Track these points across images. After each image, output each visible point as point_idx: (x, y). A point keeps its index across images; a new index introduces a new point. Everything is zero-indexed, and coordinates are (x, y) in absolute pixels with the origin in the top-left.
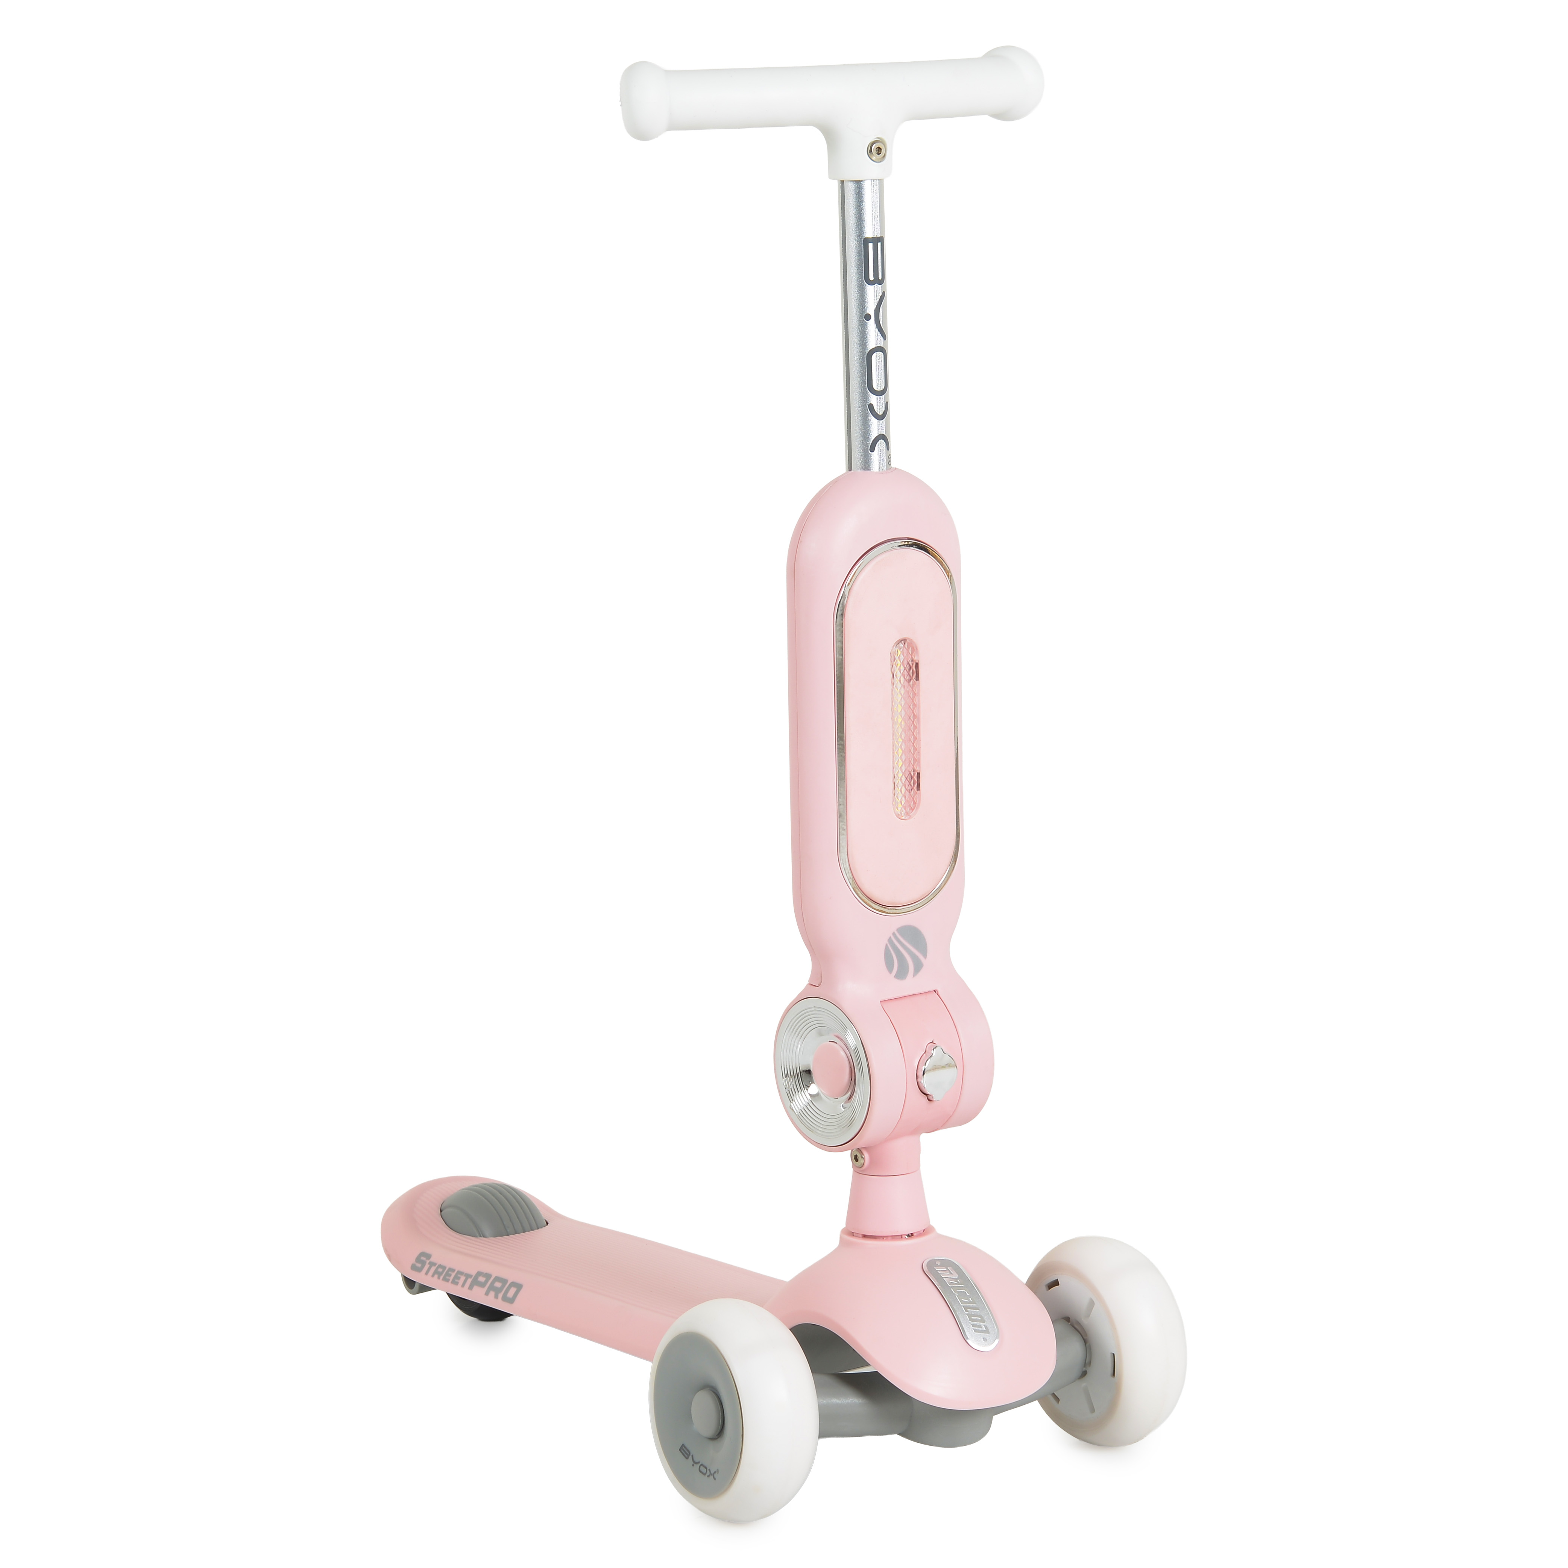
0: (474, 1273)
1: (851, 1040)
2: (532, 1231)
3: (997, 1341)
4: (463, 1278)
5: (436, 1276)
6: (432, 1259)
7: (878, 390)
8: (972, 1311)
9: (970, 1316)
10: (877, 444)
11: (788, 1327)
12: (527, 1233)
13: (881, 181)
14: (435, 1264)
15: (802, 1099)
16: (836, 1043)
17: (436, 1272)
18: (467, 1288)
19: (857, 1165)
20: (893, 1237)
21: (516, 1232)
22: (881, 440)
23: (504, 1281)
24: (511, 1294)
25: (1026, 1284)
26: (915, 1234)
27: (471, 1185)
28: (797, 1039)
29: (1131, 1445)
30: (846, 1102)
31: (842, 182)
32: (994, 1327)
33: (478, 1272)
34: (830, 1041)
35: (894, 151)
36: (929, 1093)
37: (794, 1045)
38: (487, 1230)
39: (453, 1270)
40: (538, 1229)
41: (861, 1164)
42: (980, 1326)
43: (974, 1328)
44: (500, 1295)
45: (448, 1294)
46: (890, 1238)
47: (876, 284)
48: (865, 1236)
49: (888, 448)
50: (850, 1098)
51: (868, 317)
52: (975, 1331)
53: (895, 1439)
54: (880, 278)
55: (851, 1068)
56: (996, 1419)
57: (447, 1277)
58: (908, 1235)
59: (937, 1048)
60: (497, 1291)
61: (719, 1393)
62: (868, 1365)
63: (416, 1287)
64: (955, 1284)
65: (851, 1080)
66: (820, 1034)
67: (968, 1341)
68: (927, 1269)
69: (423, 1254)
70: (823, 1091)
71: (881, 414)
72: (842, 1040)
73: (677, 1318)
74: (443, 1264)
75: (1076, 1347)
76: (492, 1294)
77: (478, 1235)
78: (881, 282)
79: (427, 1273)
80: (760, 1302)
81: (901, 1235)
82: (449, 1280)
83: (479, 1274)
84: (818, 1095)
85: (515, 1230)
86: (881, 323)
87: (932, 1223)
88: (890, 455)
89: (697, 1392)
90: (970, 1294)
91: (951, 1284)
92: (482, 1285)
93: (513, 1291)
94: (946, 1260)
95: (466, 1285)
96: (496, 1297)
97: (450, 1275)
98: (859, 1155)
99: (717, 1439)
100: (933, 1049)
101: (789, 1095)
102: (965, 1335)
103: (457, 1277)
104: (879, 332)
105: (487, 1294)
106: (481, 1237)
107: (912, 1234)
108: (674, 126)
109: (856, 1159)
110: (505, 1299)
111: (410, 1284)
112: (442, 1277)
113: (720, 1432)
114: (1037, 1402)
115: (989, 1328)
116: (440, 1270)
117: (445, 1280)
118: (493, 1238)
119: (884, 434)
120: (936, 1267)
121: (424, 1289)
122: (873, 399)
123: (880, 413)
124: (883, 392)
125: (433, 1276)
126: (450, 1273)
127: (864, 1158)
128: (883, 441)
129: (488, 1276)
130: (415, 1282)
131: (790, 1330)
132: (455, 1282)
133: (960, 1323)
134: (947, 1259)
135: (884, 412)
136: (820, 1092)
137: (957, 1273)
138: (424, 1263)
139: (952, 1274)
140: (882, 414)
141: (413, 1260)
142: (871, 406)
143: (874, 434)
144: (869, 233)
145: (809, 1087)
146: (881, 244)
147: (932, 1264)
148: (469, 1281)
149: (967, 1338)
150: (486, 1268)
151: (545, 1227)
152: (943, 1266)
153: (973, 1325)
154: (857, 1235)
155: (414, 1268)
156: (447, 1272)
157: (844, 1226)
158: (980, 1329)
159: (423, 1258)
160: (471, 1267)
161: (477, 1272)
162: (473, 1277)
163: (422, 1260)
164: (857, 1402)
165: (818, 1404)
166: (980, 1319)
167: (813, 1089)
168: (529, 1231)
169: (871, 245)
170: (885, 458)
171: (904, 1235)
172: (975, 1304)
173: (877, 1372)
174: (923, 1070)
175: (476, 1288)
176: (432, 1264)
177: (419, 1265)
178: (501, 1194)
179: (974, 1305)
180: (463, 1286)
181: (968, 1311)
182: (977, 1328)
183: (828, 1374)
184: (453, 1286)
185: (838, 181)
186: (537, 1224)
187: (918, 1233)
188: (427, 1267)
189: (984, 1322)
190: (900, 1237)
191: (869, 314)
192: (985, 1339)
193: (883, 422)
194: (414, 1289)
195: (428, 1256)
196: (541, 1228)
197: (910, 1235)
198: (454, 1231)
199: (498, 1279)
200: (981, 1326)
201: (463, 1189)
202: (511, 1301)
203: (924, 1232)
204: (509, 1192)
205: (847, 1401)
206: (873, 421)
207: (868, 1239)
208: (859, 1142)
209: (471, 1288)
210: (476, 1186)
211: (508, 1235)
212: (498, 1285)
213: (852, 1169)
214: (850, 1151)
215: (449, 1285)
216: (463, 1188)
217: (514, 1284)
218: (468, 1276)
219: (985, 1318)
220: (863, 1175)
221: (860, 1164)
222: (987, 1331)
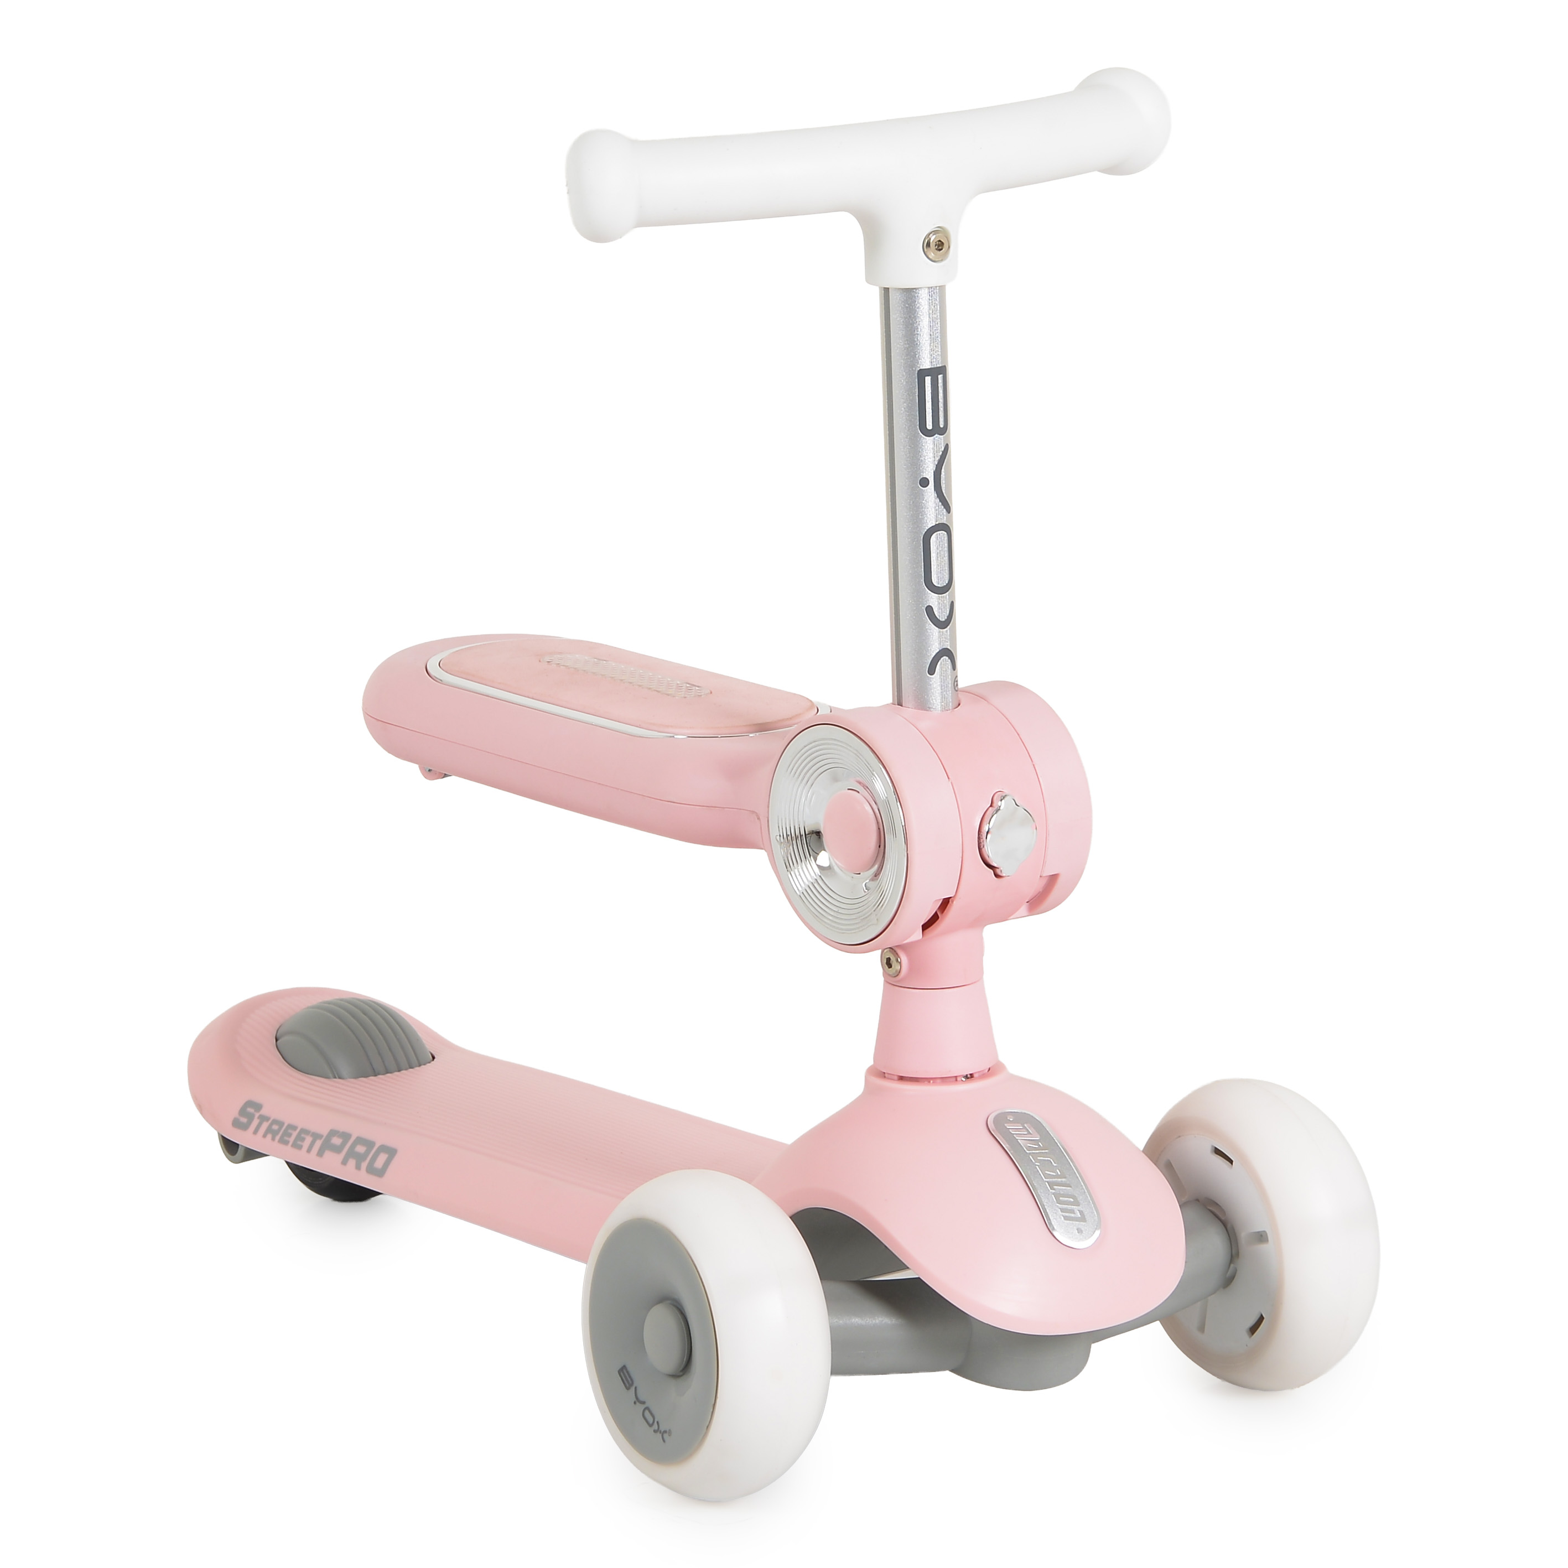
0: (324, 1132)
1: (880, 787)
2: (411, 1070)
3: (1097, 1233)
4: (309, 1139)
5: (269, 1136)
6: (264, 1112)
7: (939, 586)
8: (1060, 1189)
9: (1057, 1196)
10: (939, 663)
11: (787, 1214)
12: (403, 1072)
13: (942, 288)
14: (267, 1119)
15: (806, 873)
16: (858, 792)
17: (269, 1130)
18: (316, 1153)
19: (891, 973)
20: (945, 1080)
21: (387, 1071)
22: (945, 657)
23: (369, 1144)
24: (379, 1163)
25: (1143, 1151)
26: (975, 1075)
27: (321, 1001)
28: (803, 785)
29: (1297, 1389)
30: (872, 880)
31: (886, 290)
32: (1093, 1213)
33: (331, 1130)
34: (849, 789)
35: (960, 245)
36: (995, 865)
37: (796, 795)
38: (344, 1068)
39: (294, 1128)
40: (420, 1066)
41: (896, 971)
42: (1072, 1211)
43: (1064, 1214)
44: (364, 1165)
45: (287, 1162)
46: (938, 1081)
47: (936, 435)
48: (901, 1078)
49: (954, 667)
50: (877, 875)
51: (924, 482)
52: (1066, 1218)
53: (946, 1379)
54: (942, 426)
55: (879, 829)
56: (1095, 1347)
57: (286, 1138)
58: (966, 1077)
59: (1006, 799)
60: (360, 1158)
61: (684, 1310)
62: (905, 1268)
63: (240, 1152)
64: (1035, 1149)
65: (880, 847)
66: (835, 779)
67: (1054, 1233)
68: (994, 1128)
69: (250, 1104)
70: (838, 862)
71: (944, 620)
72: (866, 788)
73: (623, 1199)
74: (280, 1117)
75: (1215, 1243)
76: (352, 1163)
77: (331, 1075)
78: (943, 431)
79: (255, 1132)
80: (748, 1177)
81: (956, 1077)
82: (289, 1142)
83: (333, 1133)
84: (829, 868)
85: (385, 1066)
86: (944, 492)
87: (1002, 1058)
88: (957, 677)
89: (651, 1308)
90: (1058, 1163)
91: (1030, 1148)
92: (337, 1149)
93: (382, 1158)
94: (1021, 1113)
95: (313, 1150)
96: (358, 1167)
97: (290, 1135)
98: (893, 959)
99: (681, 1376)
100: (1001, 800)
101: (787, 864)
102: (1051, 1224)
103: (300, 1138)
104: (940, 504)
105: (344, 1162)
106: (335, 1078)
107: (971, 1074)
108: (644, 222)
109: (889, 963)
110: (371, 1170)
111: (230, 1147)
112: (278, 1138)
113: (686, 1365)
114: (1158, 1323)
115: (1086, 1213)
116: (275, 1127)
117: (283, 1141)
118: (352, 1080)
119: (949, 648)
120: (1006, 1123)
121: (251, 1155)
122: (933, 600)
123: (942, 618)
124: (947, 588)
125: (264, 1136)
126: (290, 1131)
127: (900, 963)
128: (947, 658)
129: (346, 1136)
130: (238, 1145)
131: (791, 1218)
132: (297, 1146)
133: (1043, 1206)
134: (1023, 1111)
135: (948, 617)
136: (834, 864)
137: (1038, 1133)
138: (251, 1118)
139: (1031, 1134)
140: (946, 620)
141: (235, 1113)
142: (929, 610)
143: (934, 649)
144: (926, 364)
145: (818, 854)
146: (943, 377)
147: (1001, 1119)
148: (318, 1143)
149: (1054, 1229)
150: (343, 1124)
151: (429, 1063)
152: (1018, 1123)
153: (1062, 1210)
154: (889, 1076)
155: (236, 1124)
156: (284, 1130)
157: (871, 1062)
158: (1073, 1215)
159: (250, 1110)
160: (321, 1123)
161: (329, 1130)
162: (324, 1138)
163: (249, 1112)
164: (889, 1323)
165: (830, 1327)
166: (1072, 1200)
167: (824, 858)
168: (406, 1069)
169: (928, 380)
170: (950, 682)
171: (960, 1076)
172: (1065, 1178)
173: (919, 1278)
174: (987, 831)
175: (328, 1154)
176: (263, 1119)
177: (244, 1120)
178: (365, 1014)
179: (1064, 1180)
180: (309, 1151)
181: (1054, 1189)
182: (1067, 1214)
183: (848, 1281)
184: (295, 1151)
185: (880, 288)
186: (418, 1060)
187: (981, 1073)
188: (256, 1122)
189: (1079, 1206)
190: (954, 1079)
191: (926, 478)
192: (1079, 1231)
193: (947, 631)
194: (237, 1155)
195: (258, 1107)
196: (424, 1065)
197: (969, 1076)
198: (296, 1069)
199: (360, 1141)
200: (1074, 1211)
201: (308, 1008)
202: (380, 1173)
203: (990, 1072)
204: (377, 1011)
205: (874, 1321)
206: (934, 630)
207: (909, 1083)
208: (891, 938)
209: (320, 1154)
210: (329, 1003)
211: (376, 1076)
212: (360, 1149)
213: (883, 979)
214: (879, 952)
215: (288, 1149)
216: (310, 1005)
217: (384, 1149)
218: (316, 1136)
219: (1080, 1198)
220: (897, 988)
221: (894, 971)
222: (1083, 1219)
